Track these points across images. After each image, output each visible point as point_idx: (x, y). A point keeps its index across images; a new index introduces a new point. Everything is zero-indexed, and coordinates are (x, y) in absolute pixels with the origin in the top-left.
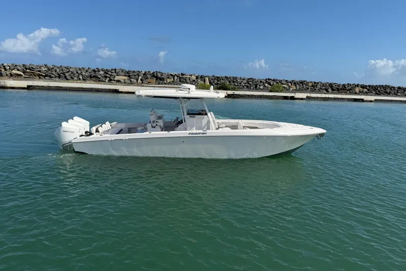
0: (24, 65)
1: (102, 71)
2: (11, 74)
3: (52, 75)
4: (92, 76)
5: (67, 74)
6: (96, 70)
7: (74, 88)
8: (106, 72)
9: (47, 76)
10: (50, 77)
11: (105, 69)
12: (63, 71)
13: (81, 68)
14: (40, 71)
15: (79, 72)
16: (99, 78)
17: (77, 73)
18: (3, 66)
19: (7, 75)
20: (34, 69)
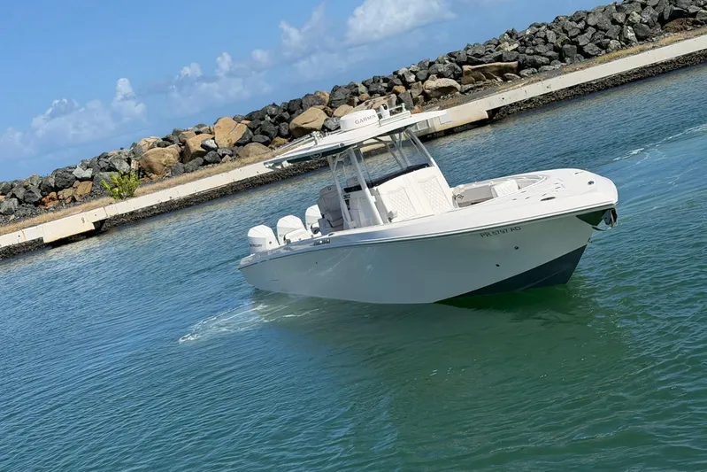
0: (450, 55)
2: (423, 93)
3: (540, 59)
4: (666, 17)
5: (582, 40)
7: (628, 74)
9: (527, 66)
10: (536, 65)
12: (566, 32)
14: (500, 59)
15: (620, 17)
16: (694, 15)
17: (614, 22)
18: (399, 77)
19: (416, 101)
20: (481, 57)
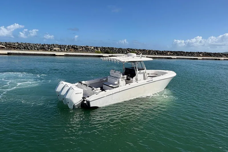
0: (6, 42)
3: (21, 48)
5: (29, 47)
6: (44, 45)
7: (32, 54)
8: (49, 46)
9: (18, 48)
10: (20, 48)
11: (48, 44)
12: (26, 45)
13: (36, 44)
14: (14, 46)
16: (45, 49)
17: (34, 46)
20: (11, 44)
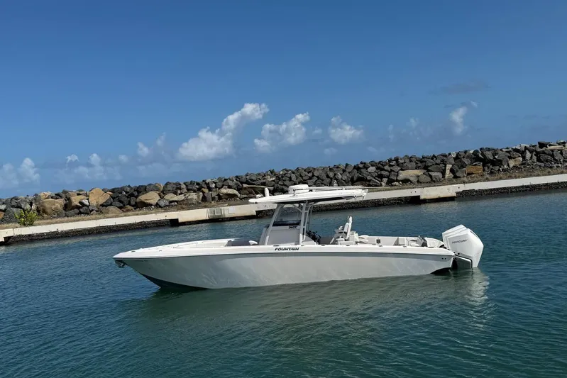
0: (237, 177)
1: (372, 166)
2: (218, 195)
4: (355, 179)
6: (361, 166)
8: (380, 166)
12: (301, 177)
14: (264, 184)
15: (331, 175)
17: (328, 176)
18: (206, 184)
19: (213, 199)
20: (254, 181)
